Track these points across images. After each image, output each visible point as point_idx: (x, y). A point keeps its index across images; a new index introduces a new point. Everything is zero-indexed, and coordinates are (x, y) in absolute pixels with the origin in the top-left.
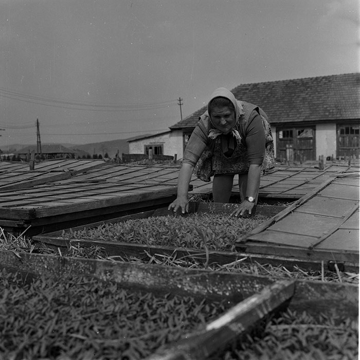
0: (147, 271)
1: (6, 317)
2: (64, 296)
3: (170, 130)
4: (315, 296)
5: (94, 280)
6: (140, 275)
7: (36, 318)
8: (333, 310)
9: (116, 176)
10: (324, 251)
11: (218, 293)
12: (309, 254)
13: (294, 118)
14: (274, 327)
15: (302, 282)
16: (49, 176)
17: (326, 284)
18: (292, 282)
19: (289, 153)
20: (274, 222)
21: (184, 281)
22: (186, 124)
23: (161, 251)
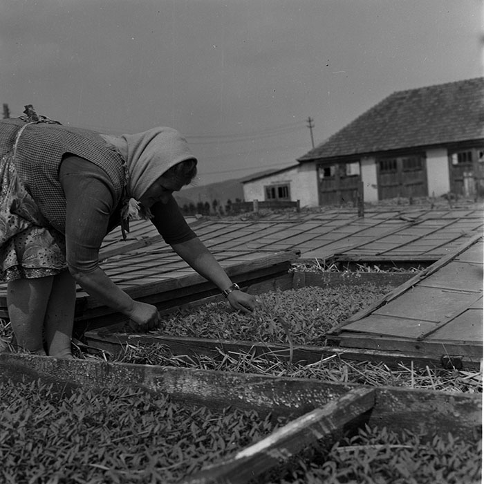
0: (202, 378)
1: (24, 443)
2: (98, 415)
3: (297, 163)
4: (399, 408)
5: (141, 391)
6: (195, 384)
7: (58, 444)
8: (422, 425)
9: (210, 239)
10: (437, 342)
11: (286, 404)
12: (417, 348)
13: (472, 134)
14: (341, 450)
15: (383, 390)
16: (117, 247)
17: (412, 392)
18: (372, 390)
19: (468, 183)
20: (384, 303)
21: (246, 391)
22: (320, 153)
23: (236, 348)
